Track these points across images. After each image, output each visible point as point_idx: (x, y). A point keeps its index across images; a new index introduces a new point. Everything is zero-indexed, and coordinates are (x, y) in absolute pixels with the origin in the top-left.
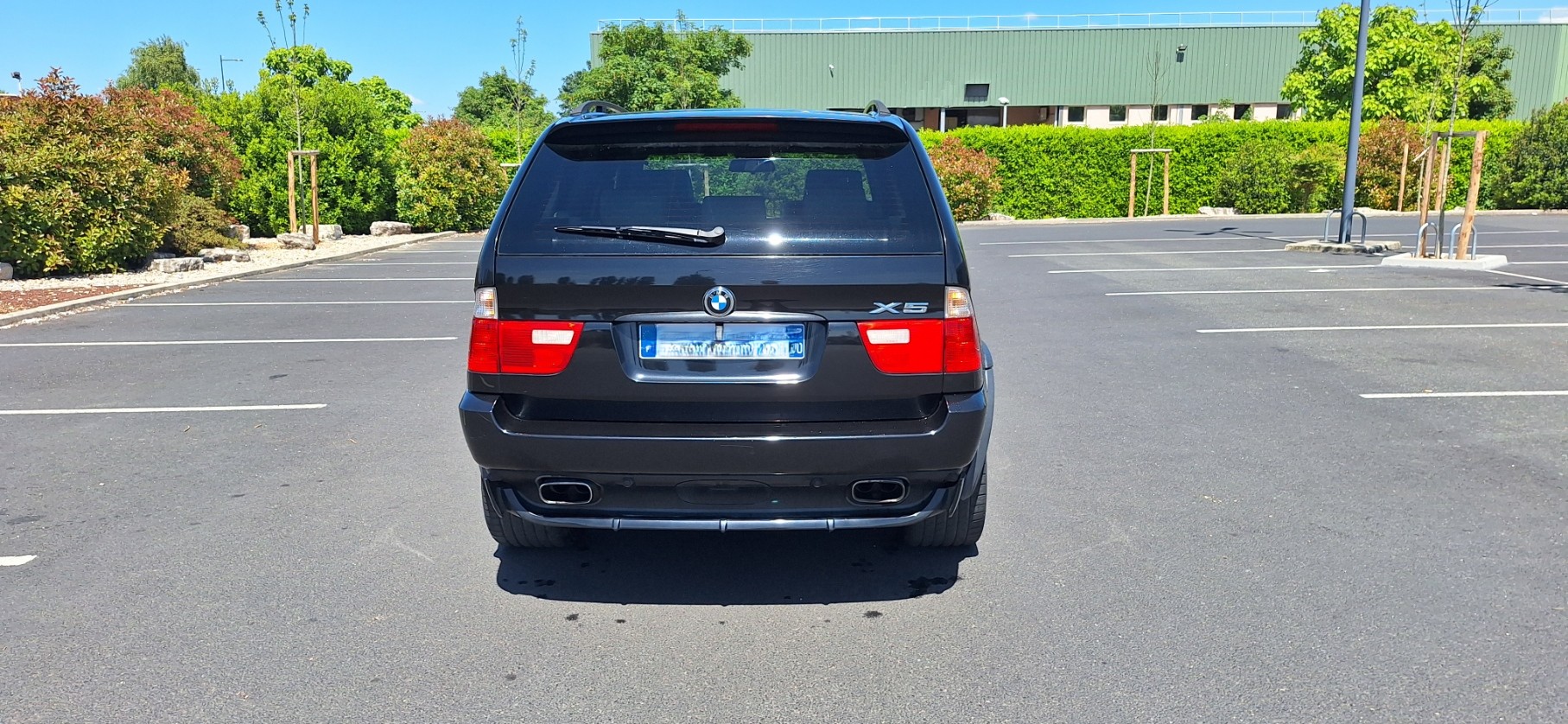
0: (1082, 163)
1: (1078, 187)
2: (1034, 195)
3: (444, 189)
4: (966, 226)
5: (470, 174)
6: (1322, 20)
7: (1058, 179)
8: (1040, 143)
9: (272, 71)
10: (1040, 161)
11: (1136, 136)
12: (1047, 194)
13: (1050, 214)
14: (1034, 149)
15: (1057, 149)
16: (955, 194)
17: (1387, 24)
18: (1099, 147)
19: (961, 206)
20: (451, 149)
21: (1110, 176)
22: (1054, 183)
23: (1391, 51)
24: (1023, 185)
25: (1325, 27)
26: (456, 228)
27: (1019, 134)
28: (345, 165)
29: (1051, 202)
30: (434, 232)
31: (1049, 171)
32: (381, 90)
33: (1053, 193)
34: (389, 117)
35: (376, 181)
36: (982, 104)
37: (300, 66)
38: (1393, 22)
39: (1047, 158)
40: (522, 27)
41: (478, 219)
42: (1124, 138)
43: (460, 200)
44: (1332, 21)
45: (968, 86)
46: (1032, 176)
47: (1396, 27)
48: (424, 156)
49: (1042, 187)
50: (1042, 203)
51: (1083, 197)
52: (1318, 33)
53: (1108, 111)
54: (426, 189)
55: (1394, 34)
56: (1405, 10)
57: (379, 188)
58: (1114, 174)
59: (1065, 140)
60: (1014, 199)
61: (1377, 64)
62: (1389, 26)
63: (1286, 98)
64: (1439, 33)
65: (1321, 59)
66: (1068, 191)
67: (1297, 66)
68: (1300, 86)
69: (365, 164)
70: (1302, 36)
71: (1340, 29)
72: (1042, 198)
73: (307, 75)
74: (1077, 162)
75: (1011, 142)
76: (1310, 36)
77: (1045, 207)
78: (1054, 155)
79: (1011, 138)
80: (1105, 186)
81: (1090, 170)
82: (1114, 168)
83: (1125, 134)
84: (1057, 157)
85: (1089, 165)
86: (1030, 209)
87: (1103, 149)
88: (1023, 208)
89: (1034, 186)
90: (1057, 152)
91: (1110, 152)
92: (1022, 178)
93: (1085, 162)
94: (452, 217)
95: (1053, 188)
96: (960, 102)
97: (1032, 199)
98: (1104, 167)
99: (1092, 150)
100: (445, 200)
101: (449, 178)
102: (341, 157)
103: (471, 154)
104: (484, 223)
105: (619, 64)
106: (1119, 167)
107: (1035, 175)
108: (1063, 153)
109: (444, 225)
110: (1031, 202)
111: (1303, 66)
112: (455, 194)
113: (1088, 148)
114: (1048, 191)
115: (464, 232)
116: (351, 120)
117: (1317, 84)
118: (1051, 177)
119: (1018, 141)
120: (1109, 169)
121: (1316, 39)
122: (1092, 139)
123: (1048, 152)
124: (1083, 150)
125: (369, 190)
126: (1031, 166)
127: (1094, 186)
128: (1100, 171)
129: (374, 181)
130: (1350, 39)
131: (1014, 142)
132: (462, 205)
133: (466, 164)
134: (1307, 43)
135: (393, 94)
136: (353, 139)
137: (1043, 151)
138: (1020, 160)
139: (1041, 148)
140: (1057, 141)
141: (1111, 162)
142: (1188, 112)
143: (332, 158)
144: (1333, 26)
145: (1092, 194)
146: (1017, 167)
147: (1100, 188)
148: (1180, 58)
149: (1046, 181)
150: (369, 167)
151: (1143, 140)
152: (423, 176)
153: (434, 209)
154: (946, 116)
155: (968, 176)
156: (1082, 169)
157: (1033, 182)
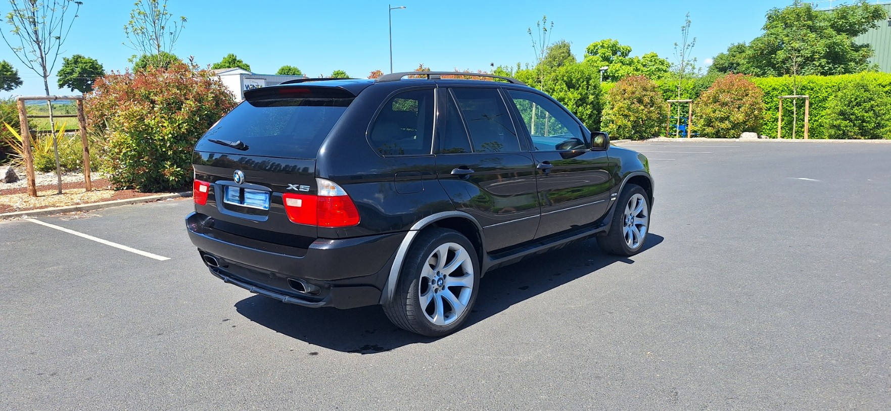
3: (626, 116)
5: (642, 107)
9: (590, 54)
20: (633, 93)
26: (631, 138)
28: (572, 104)
30: (619, 139)
32: (653, 60)
34: (655, 75)
35: (589, 112)
37: (603, 50)
40: (689, 18)
41: (645, 133)
43: (635, 122)
48: (618, 98)
54: (616, 116)
57: (590, 116)
69: (584, 103)
73: (606, 55)
94: (629, 131)
100: (625, 122)
101: (629, 109)
102: (570, 100)
103: (645, 95)
104: (648, 135)
105: (771, 34)
109: (624, 136)
112: (632, 119)
115: (635, 140)
116: (578, 80)
125: (583, 117)
129: (587, 112)
132: (636, 125)
133: (640, 101)
135: (660, 61)
136: (578, 90)
143: (566, 101)
150: (585, 105)
152: (616, 108)
153: (620, 127)
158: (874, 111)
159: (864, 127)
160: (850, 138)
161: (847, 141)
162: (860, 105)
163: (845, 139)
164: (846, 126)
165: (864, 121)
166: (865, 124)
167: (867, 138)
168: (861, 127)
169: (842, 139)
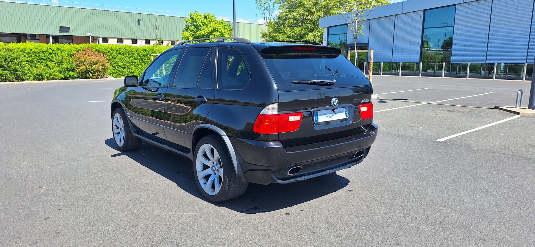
0: (132, 58)
1: (132, 66)
2: (117, 69)
4: (100, 80)
6: (190, 16)
7: (125, 63)
8: (117, 50)
10: (118, 57)
11: (149, 49)
12: (122, 69)
13: (123, 76)
14: (115, 52)
15: (123, 53)
16: (94, 69)
17: (209, 19)
18: (138, 53)
19: (97, 73)
21: (143, 63)
22: (123, 65)
23: (212, 27)
24: (113, 65)
25: (192, 18)
27: (109, 47)
29: (123, 71)
31: (121, 60)
33: (124, 68)
36: (67, 34)
38: (211, 18)
39: (120, 56)
42: (145, 50)
44: (194, 16)
45: (61, 27)
46: (115, 62)
47: (212, 20)
49: (120, 66)
50: (120, 72)
51: (134, 70)
52: (190, 20)
53: (131, 40)
55: (211, 22)
56: (212, 15)
58: (144, 62)
59: (125, 50)
60: (110, 70)
61: (209, 30)
62: (210, 19)
63: (183, 39)
64: (222, 23)
65: (192, 28)
66: (129, 68)
67: (185, 29)
68: (187, 36)
70: (185, 20)
71: (196, 19)
72: (120, 70)
74: (131, 58)
75: (106, 50)
76: (188, 20)
77: (121, 73)
78: (122, 55)
79: (106, 48)
80: (141, 66)
81: (136, 61)
82: (143, 60)
83: (145, 49)
84: (123, 56)
85: (135, 59)
86: (116, 74)
87: (139, 53)
88: (113, 73)
89: (117, 66)
90: (123, 54)
91: (141, 54)
92: (112, 63)
93: (133, 57)
95: (123, 66)
96: (58, 33)
97: (116, 70)
98: (140, 60)
99: (135, 54)
106: (145, 60)
107: (117, 62)
108: (126, 54)
110: (116, 71)
111: (187, 29)
113: (134, 53)
114: (122, 68)
117: (192, 35)
118: (122, 63)
119: (108, 49)
120: (142, 60)
121: (190, 22)
122: (135, 50)
123: (120, 54)
124: (132, 53)
126: (115, 59)
127: (138, 66)
128: (139, 61)
130: (200, 23)
131: (107, 50)
134: (187, 22)
137: (118, 53)
138: (110, 56)
139: (118, 52)
140: (123, 50)
141: (142, 58)
142: (144, 42)
144: (194, 18)
145: (137, 69)
146: (109, 59)
147: (139, 67)
148: (139, 23)
149: (121, 64)
151: (152, 51)
154: (52, 38)
155: (98, 62)
156: (133, 60)
157: (116, 64)
158: (20, 65)
159: (17, 74)
160: (10, 81)
161: (8, 83)
162: (13, 61)
163: (7, 82)
164: (7, 74)
165: (16, 71)
166: (18, 73)
167: (20, 80)
168: (16, 75)
169: (5, 82)
